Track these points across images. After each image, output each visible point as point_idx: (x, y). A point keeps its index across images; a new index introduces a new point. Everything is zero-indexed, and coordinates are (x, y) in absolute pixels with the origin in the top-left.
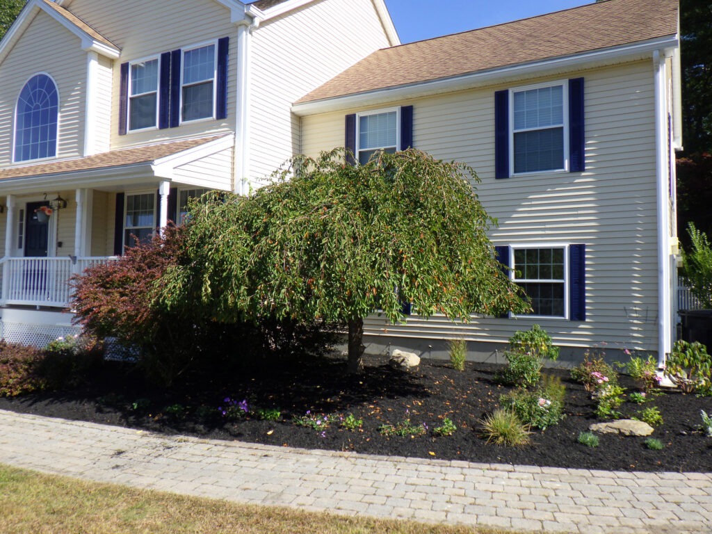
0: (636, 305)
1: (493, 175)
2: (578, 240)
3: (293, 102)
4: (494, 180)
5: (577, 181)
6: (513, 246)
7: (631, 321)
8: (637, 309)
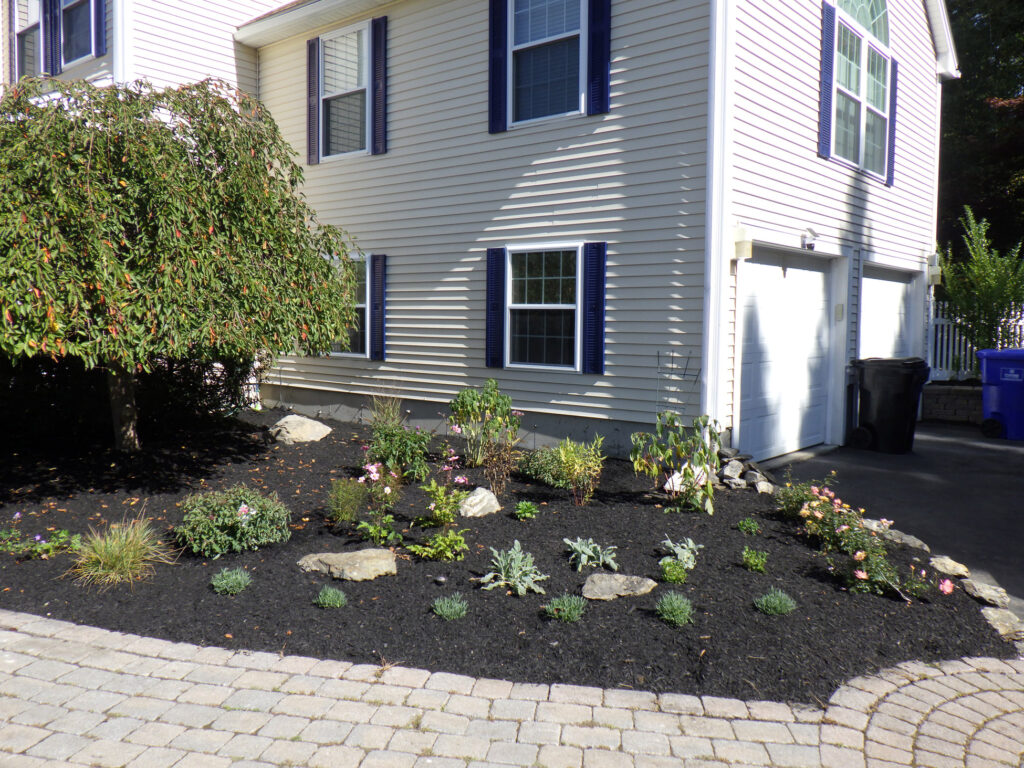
0: (674, 348)
1: (486, 127)
2: (595, 235)
3: (239, 24)
4: (488, 137)
5: (598, 131)
6: (511, 248)
7: (667, 376)
8: (675, 355)
